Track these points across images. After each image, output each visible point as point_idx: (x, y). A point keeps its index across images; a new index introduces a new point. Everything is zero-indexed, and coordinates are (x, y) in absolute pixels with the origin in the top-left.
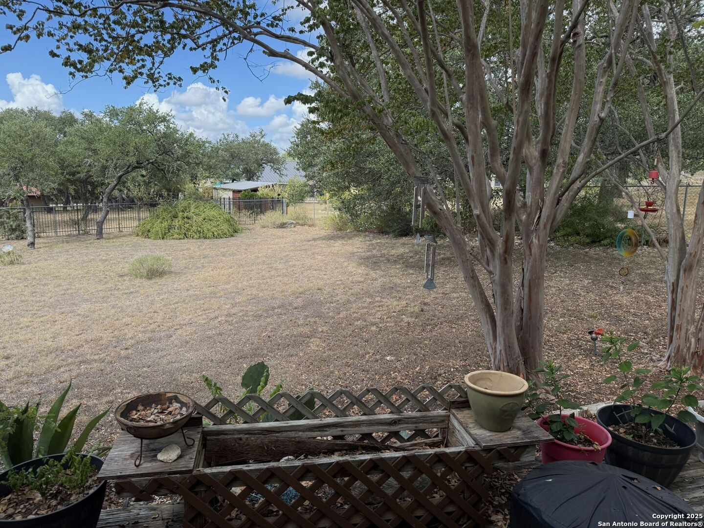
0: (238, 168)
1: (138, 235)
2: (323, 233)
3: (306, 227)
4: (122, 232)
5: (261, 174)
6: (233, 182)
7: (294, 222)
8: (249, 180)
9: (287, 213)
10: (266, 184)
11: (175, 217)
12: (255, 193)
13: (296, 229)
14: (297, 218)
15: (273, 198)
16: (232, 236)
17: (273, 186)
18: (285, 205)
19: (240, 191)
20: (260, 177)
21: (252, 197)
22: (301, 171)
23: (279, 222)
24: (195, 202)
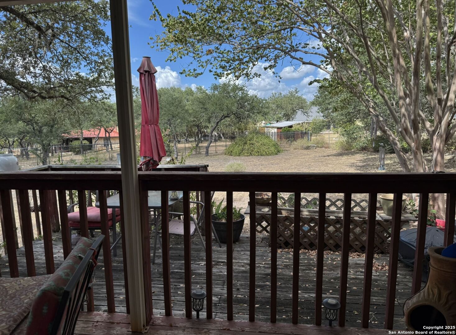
0: (281, 113)
1: (226, 154)
2: (335, 152)
3: (323, 149)
4: (217, 152)
5: (295, 116)
6: (277, 122)
7: (315, 145)
8: (287, 120)
9: (311, 140)
10: (298, 122)
11: (246, 143)
12: (291, 128)
13: (316, 150)
14: (318, 143)
15: (302, 131)
16: (277, 154)
17: (302, 124)
18: (309, 135)
19: (281, 128)
20: (294, 118)
21: (289, 131)
22: (320, 113)
23: (305, 145)
24: (256, 135)
